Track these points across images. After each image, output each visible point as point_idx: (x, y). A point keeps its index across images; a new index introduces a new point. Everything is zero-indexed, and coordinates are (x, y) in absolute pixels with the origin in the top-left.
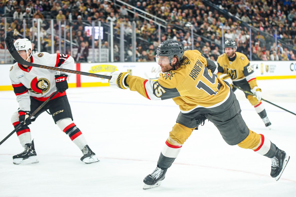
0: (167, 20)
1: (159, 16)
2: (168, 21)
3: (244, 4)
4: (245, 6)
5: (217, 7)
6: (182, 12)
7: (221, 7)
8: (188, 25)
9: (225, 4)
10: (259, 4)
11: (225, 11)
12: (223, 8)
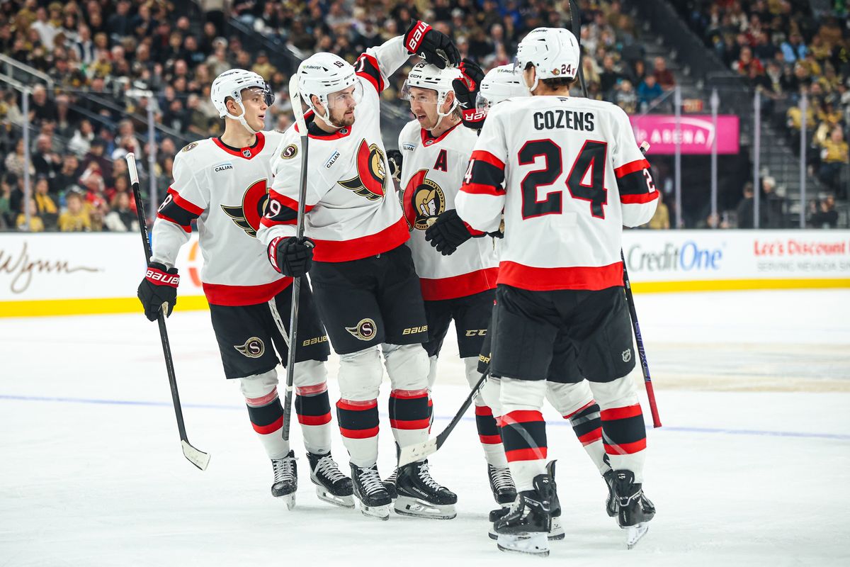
0: (53, 71)
1: (20, 56)
2: (57, 77)
3: (350, 14)
4: (352, 21)
5: (245, 24)
6: (110, 45)
7: (259, 25)
8: (138, 92)
9: (274, 14)
10: (404, 15)
11: (277, 42)
12: (269, 31)
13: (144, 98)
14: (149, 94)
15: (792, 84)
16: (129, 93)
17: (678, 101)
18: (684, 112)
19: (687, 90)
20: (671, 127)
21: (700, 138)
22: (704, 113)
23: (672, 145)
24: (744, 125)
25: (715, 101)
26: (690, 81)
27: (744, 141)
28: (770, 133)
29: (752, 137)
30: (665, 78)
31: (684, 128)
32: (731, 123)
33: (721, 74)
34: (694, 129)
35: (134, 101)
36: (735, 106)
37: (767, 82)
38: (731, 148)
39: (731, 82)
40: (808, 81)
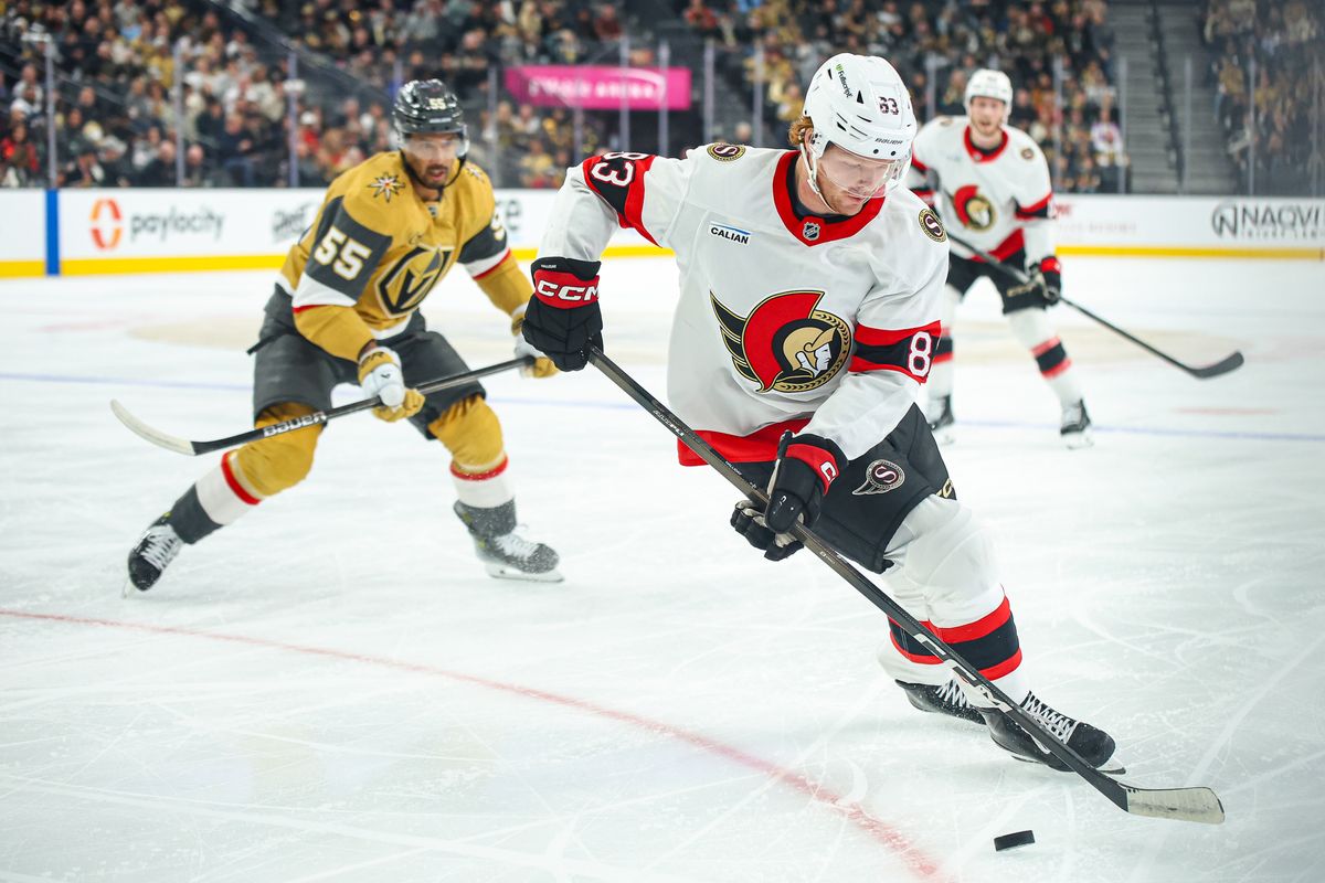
13: (42, 43)
14: (47, 38)
15: (746, 36)
16: (26, 37)
17: (625, 52)
18: (632, 64)
19: (636, 41)
20: (617, 80)
21: (648, 92)
22: (652, 66)
23: (617, 100)
24: (696, 78)
25: (664, 53)
26: (637, 31)
27: (696, 96)
28: (724, 87)
29: (702, 90)
30: (613, 28)
31: (632, 81)
32: (682, 76)
33: (673, 24)
34: (642, 82)
35: (30, 45)
36: (686, 59)
37: (718, 34)
38: (681, 102)
39: (680, 32)
40: (762, 32)
